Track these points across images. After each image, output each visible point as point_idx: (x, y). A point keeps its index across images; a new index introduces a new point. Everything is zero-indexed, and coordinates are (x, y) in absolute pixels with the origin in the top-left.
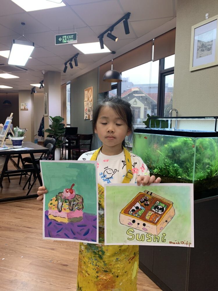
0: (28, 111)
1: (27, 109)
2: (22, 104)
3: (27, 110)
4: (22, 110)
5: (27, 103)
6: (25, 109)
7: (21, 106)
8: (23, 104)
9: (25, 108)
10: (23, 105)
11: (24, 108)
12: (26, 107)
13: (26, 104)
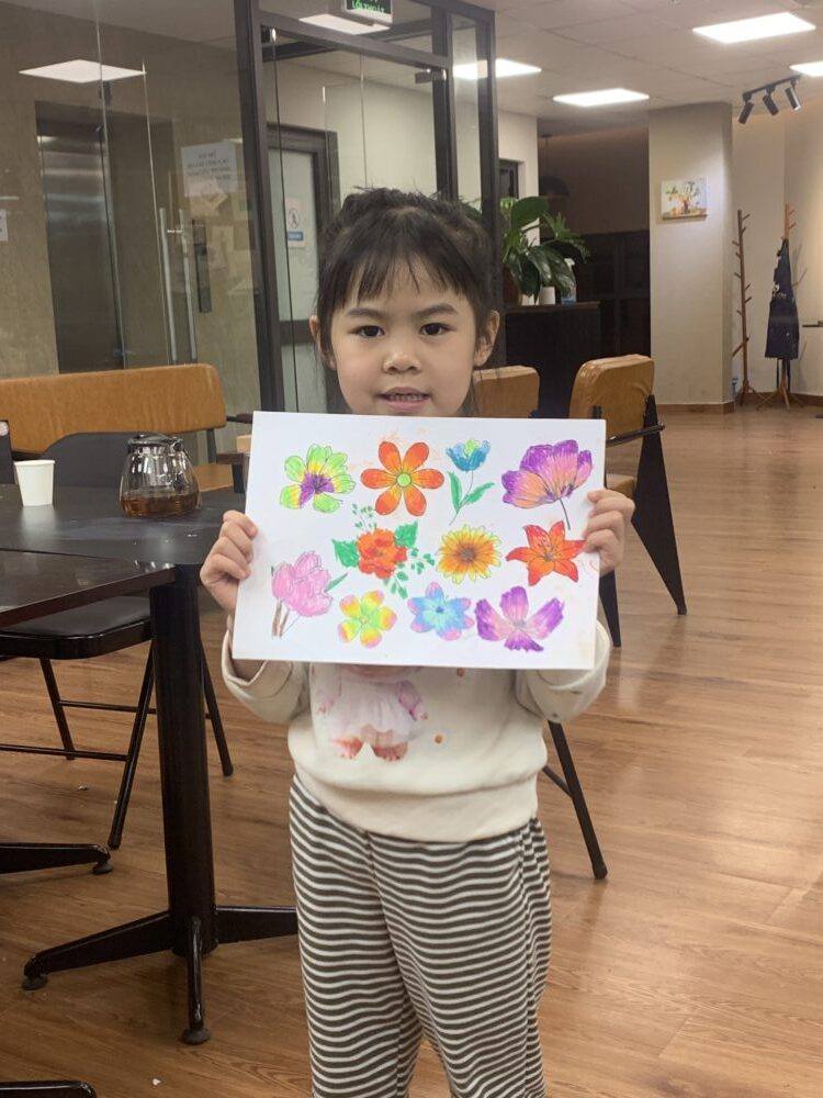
0: (707, 218)
1: (703, 210)
2: (667, 186)
3: (702, 216)
4: (667, 218)
5: (702, 180)
6: (688, 214)
7: (665, 198)
8: (679, 184)
9: (686, 209)
10: (674, 191)
11: (679, 206)
12: (692, 203)
13: (692, 184)
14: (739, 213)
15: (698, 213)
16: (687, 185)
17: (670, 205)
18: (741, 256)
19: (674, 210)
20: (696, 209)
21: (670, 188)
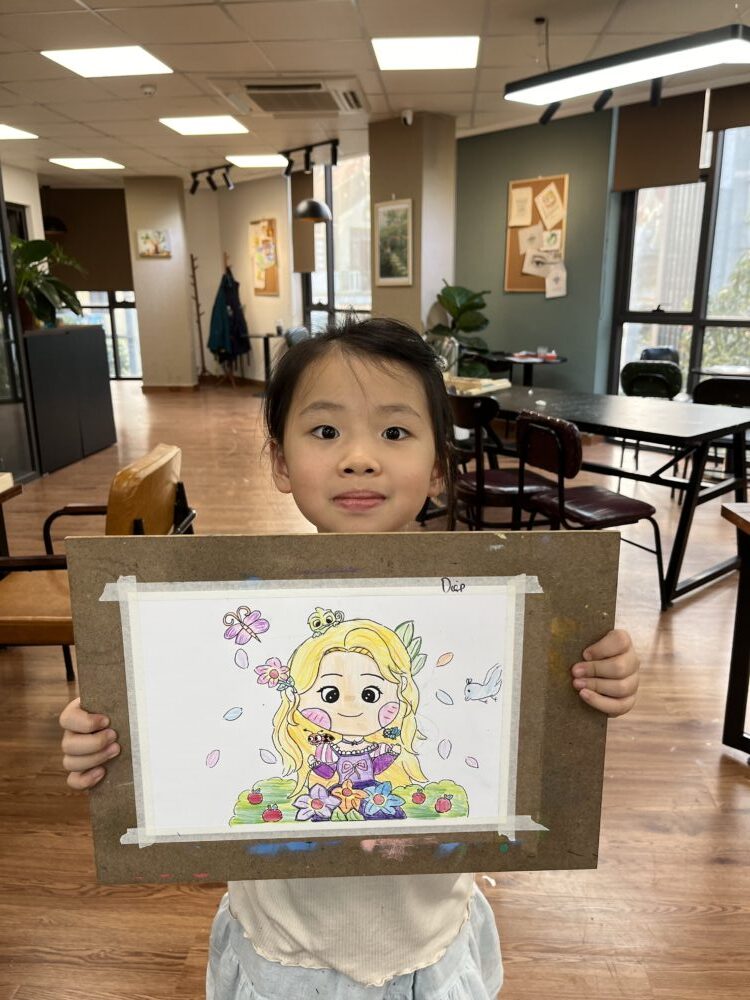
0: (172, 258)
1: (169, 253)
2: (142, 233)
3: (168, 257)
4: (144, 256)
5: (167, 232)
6: (157, 254)
7: (141, 242)
8: (150, 233)
9: (157, 251)
10: (147, 238)
11: (151, 248)
12: (161, 246)
13: (159, 233)
14: (192, 256)
15: (165, 254)
16: (156, 234)
17: (146, 247)
18: (195, 284)
19: (148, 250)
20: (163, 252)
21: (144, 235)
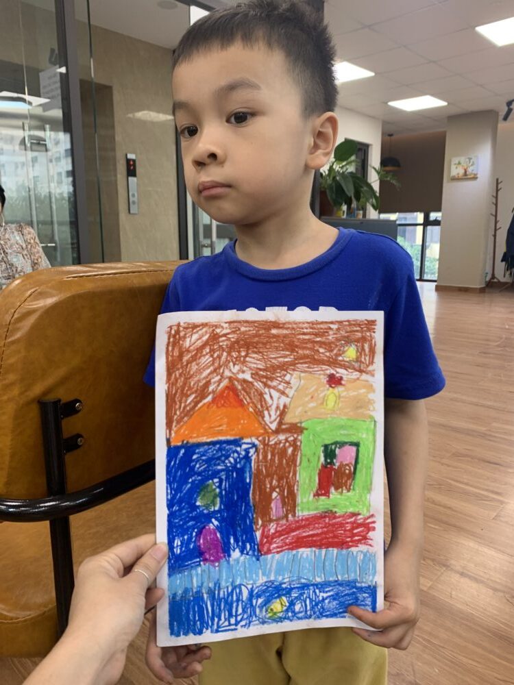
0: (478, 179)
1: (476, 175)
2: (455, 160)
3: (475, 178)
4: (454, 179)
5: (477, 157)
6: (466, 177)
7: (453, 167)
8: (462, 159)
9: (465, 174)
10: (460, 163)
11: (461, 172)
12: (470, 170)
13: (470, 159)
14: (497, 180)
15: (472, 176)
16: (468, 160)
17: (456, 171)
18: (496, 204)
19: (458, 174)
21: (457, 162)
